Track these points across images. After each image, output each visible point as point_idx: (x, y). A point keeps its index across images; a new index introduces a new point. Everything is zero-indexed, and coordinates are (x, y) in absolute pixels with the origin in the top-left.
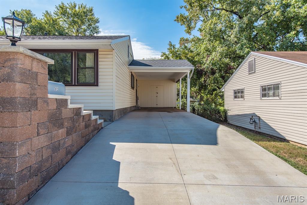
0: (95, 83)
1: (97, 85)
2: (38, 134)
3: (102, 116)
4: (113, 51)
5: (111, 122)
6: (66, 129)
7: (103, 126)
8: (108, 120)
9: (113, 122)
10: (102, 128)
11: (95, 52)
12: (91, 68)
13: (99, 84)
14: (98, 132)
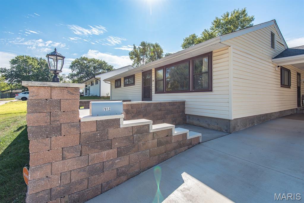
0: (209, 89)
1: (211, 91)
2: (63, 158)
3: (218, 124)
4: (229, 48)
5: (227, 134)
6: (116, 150)
7: (201, 141)
8: (224, 131)
9: (230, 133)
10: (199, 143)
11: (209, 55)
12: (205, 73)
13: (214, 89)
14: (188, 148)
